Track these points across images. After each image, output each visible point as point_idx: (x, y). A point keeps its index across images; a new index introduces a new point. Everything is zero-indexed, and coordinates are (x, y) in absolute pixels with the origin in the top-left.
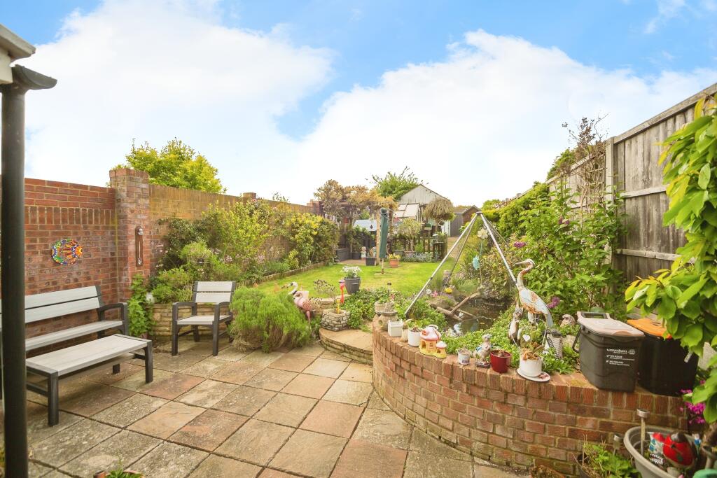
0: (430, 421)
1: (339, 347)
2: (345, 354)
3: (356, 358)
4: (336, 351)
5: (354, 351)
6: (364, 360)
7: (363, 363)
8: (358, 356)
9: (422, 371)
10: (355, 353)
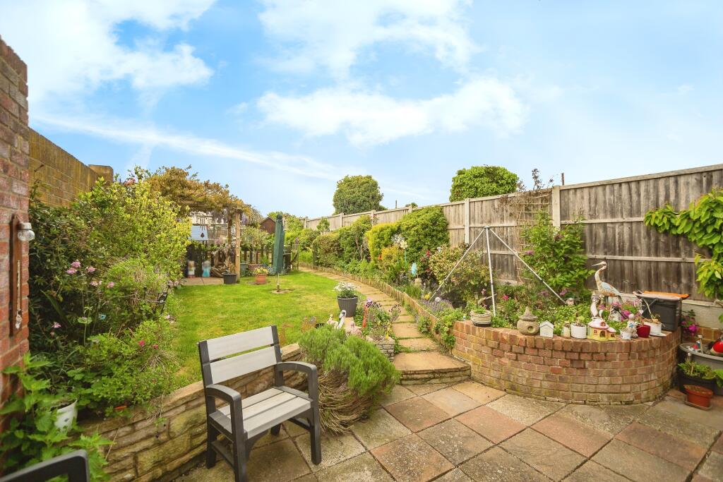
0: (612, 393)
1: (426, 376)
2: (433, 381)
3: (449, 380)
4: (418, 382)
5: (446, 373)
6: (459, 379)
7: (460, 382)
8: (451, 377)
9: (605, 355)
10: (448, 375)
